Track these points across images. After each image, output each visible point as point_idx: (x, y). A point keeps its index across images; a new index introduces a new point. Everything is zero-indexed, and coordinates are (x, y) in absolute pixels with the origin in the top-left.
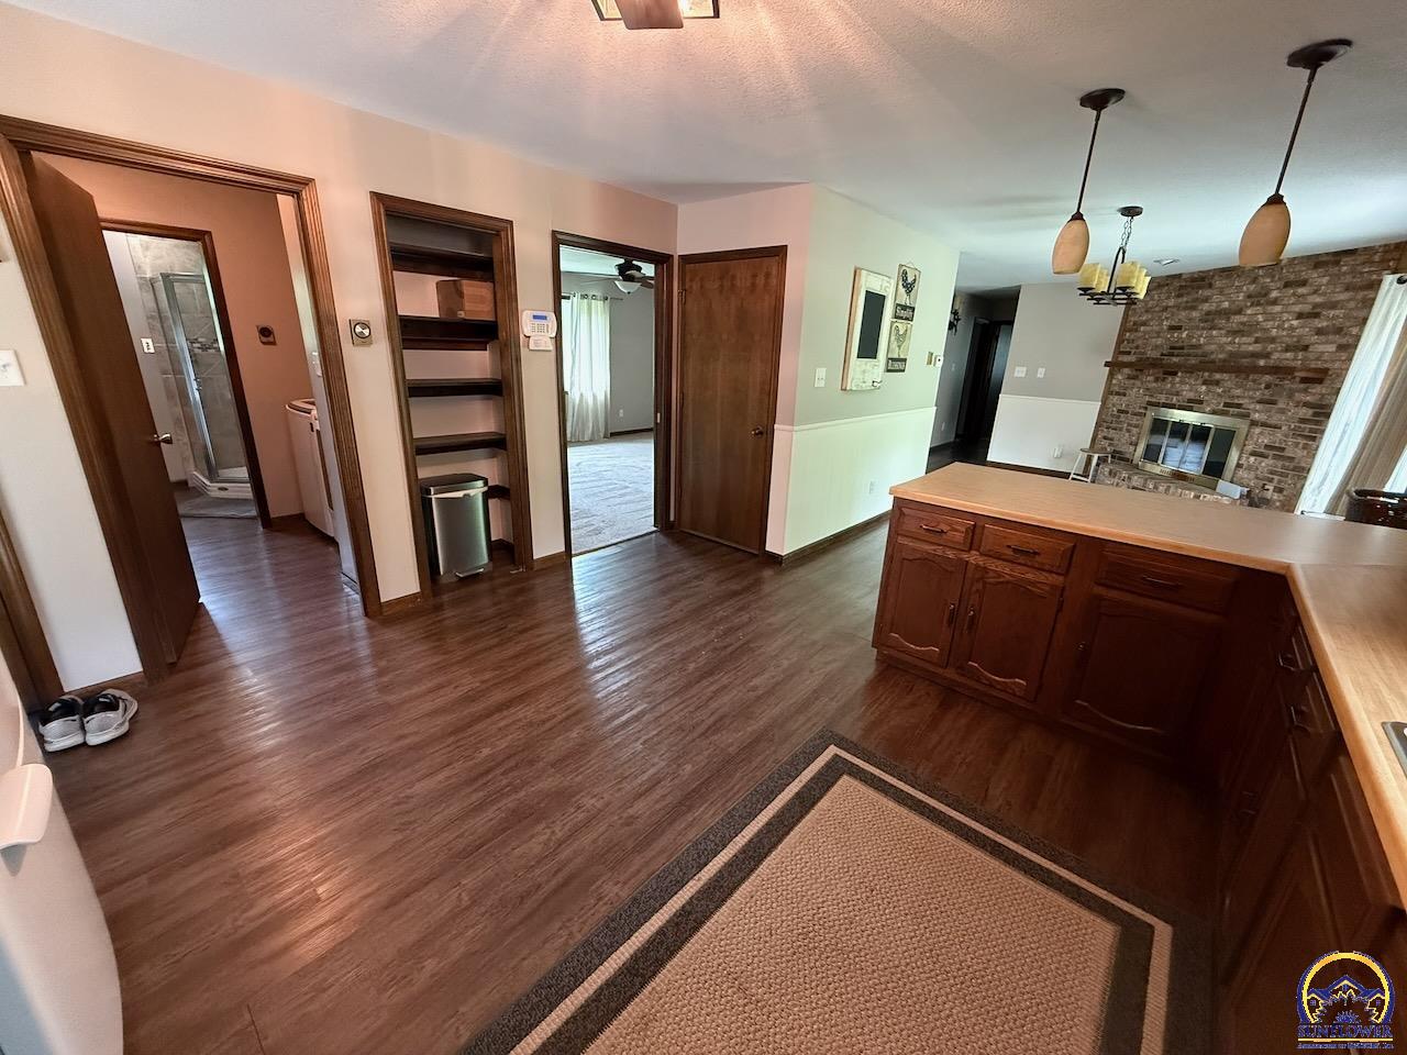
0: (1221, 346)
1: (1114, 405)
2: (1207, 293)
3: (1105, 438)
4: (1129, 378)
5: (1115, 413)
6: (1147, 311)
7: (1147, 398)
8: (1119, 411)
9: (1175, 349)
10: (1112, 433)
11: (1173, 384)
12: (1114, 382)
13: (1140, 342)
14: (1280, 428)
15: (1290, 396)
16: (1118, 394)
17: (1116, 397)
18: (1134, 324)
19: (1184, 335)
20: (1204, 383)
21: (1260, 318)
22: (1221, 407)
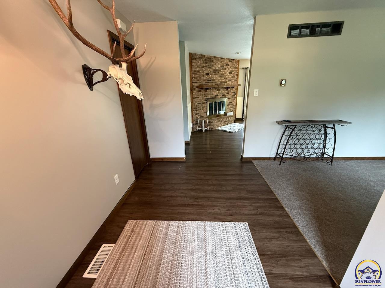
0: (219, 80)
1: (196, 102)
2: (213, 63)
3: (196, 114)
4: (199, 91)
5: (197, 105)
6: (198, 67)
7: (205, 97)
8: (198, 104)
9: (209, 81)
10: (198, 112)
11: (211, 92)
12: (194, 94)
13: (198, 78)
14: (230, 98)
15: (231, 91)
16: (196, 98)
17: (196, 99)
18: (195, 71)
19: (210, 77)
20: (217, 91)
21: (224, 73)
22: (221, 96)
